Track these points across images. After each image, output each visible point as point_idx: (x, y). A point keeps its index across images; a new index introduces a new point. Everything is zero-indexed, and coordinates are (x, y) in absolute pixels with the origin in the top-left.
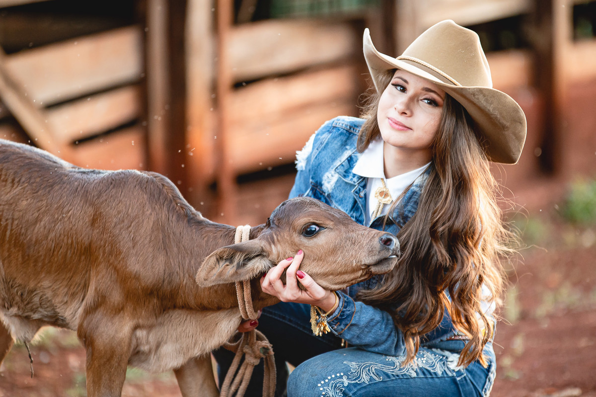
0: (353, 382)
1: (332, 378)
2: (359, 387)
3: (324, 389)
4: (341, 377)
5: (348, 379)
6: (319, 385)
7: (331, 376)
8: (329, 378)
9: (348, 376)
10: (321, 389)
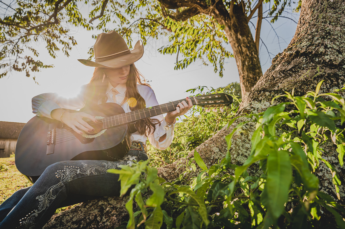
0: (82, 173)
1: (72, 167)
2: (83, 176)
3: (66, 169)
4: (77, 169)
5: (80, 171)
6: (65, 166)
7: (73, 166)
8: (71, 167)
9: (81, 169)
10: (65, 168)
